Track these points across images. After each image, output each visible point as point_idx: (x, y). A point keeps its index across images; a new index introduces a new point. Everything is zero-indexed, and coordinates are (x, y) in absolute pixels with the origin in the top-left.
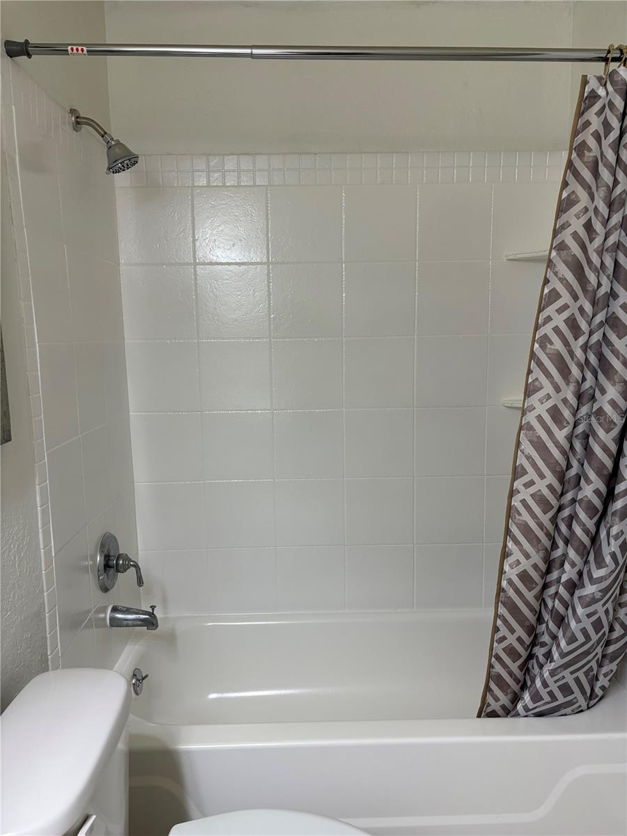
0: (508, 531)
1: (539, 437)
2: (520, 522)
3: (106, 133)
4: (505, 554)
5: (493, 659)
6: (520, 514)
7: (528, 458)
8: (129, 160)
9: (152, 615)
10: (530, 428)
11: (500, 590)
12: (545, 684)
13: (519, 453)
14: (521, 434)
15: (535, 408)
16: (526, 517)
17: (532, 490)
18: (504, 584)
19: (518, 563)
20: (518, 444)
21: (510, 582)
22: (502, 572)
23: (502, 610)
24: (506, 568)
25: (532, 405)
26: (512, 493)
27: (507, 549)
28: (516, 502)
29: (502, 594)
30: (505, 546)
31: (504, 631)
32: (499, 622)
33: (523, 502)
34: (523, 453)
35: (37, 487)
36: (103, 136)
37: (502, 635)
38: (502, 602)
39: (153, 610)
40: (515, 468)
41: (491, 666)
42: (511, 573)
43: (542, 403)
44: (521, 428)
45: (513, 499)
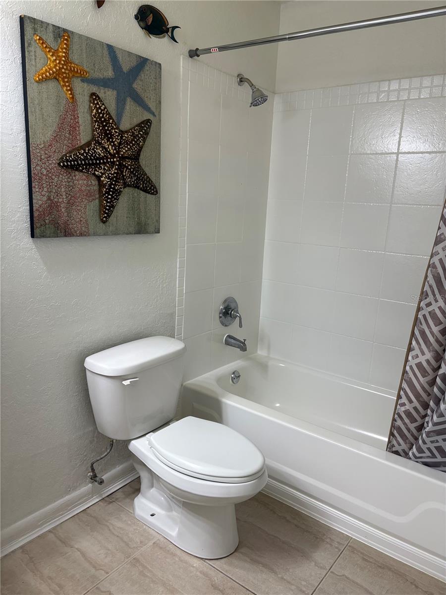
0: (413, 334)
1: (438, 273)
2: (421, 329)
3: (253, 85)
4: (410, 349)
5: (396, 416)
6: (421, 324)
7: (431, 287)
8: (261, 98)
9: (244, 343)
10: (434, 266)
11: (405, 372)
12: (424, 442)
13: (426, 283)
14: (429, 270)
15: (439, 254)
16: (424, 326)
17: (430, 309)
18: (408, 368)
19: (417, 356)
20: (426, 277)
21: (411, 367)
22: (407, 360)
23: (405, 385)
24: (410, 358)
25: (438, 251)
26: (419, 309)
27: (412, 346)
28: (420, 316)
29: (405, 374)
30: (410, 343)
31: (404, 400)
32: (402, 393)
33: (424, 316)
34: (428, 283)
35: (178, 259)
36: (251, 87)
37: (402, 402)
38: (405, 380)
39: (245, 341)
40: (422, 292)
41: (394, 420)
42: (412, 362)
43: (444, 251)
44: (429, 266)
45: (420, 313)
